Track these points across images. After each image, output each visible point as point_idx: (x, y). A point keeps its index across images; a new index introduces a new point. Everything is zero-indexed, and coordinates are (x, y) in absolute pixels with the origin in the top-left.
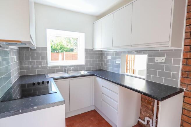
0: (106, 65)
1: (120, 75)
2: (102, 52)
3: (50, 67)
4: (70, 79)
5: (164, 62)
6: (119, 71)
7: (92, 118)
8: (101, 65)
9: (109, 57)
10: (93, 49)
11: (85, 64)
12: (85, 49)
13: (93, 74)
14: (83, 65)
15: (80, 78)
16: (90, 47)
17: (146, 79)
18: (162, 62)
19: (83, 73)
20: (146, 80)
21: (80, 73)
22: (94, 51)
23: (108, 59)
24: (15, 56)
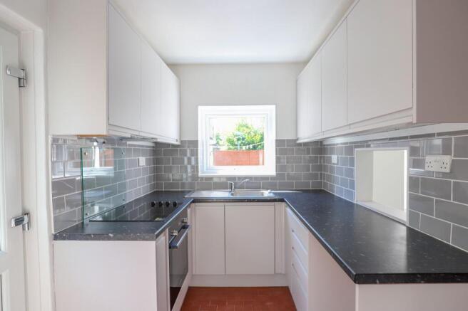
0: (329, 178)
1: (355, 206)
2: (321, 145)
3: (202, 178)
4: (226, 204)
5: (448, 170)
6: (351, 194)
7: (268, 304)
8: (321, 179)
9: (334, 158)
10: (297, 140)
11: (277, 174)
12: (277, 141)
13: (280, 197)
14: (272, 178)
15: (248, 203)
16: (289, 136)
17: (408, 225)
18: (443, 170)
19: (267, 194)
20: (407, 227)
21: (262, 194)
22: (300, 144)
23: (334, 164)
24: (142, 156)
